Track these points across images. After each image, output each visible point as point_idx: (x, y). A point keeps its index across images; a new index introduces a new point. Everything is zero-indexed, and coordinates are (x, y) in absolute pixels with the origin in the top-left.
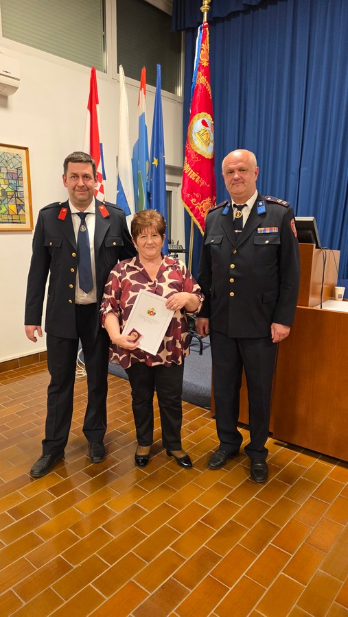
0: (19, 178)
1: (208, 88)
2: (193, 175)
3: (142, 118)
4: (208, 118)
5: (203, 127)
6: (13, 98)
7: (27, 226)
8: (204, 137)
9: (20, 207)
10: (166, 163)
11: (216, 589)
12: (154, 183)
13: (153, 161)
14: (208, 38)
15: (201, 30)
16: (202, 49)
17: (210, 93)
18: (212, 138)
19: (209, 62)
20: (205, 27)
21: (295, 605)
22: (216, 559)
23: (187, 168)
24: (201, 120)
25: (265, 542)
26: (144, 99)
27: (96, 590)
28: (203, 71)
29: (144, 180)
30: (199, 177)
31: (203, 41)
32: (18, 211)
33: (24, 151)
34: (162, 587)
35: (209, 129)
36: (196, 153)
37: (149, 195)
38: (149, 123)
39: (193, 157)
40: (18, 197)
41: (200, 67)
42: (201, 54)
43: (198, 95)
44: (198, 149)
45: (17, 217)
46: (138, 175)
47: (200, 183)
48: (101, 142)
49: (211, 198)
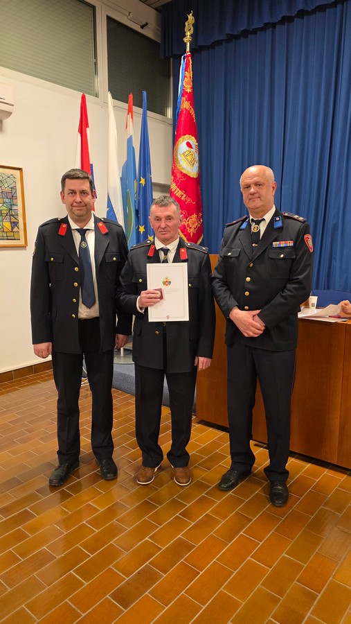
0: (13, 197)
1: (192, 112)
2: (179, 193)
3: (130, 141)
4: (193, 141)
5: (187, 148)
6: (8, 123)
7: (22, 242)
8: (189, 158)
9: (14, 224)
10: (153, 181)
11: (188, 573)
12: (141, 201)
13: (140, 180)
14: (191, 66)
15: (184, 59)
16: (185, 76)
17: (194, 116)
18: (197, 158)
19: (193, 88)
20: (187, 56)
21: (259, 585)
22: (190, 547)
23: (174, 186)
24: (186, 142)
25: (238, 532)
26: (131, 123)
27: (77, 576)
28: (186, 96)
29: (133, 198)
30: (185, 195)
31: (186, 70)
32: (12, 228)
33: (18, 171)
34: (138, 573)
35: (193, 150)
36: (181, 172)
37: (137, 212)
38: (137, 145)
39: (179, 176)
40: (12, 215)
41: (184, 93)
42: (185, 80)
43: (183, 119)
44: (184, 169)
45: (12, 234)
46: (127, 193)
47: (186, 201)
48: (91, 163)
49: (197, 214)
